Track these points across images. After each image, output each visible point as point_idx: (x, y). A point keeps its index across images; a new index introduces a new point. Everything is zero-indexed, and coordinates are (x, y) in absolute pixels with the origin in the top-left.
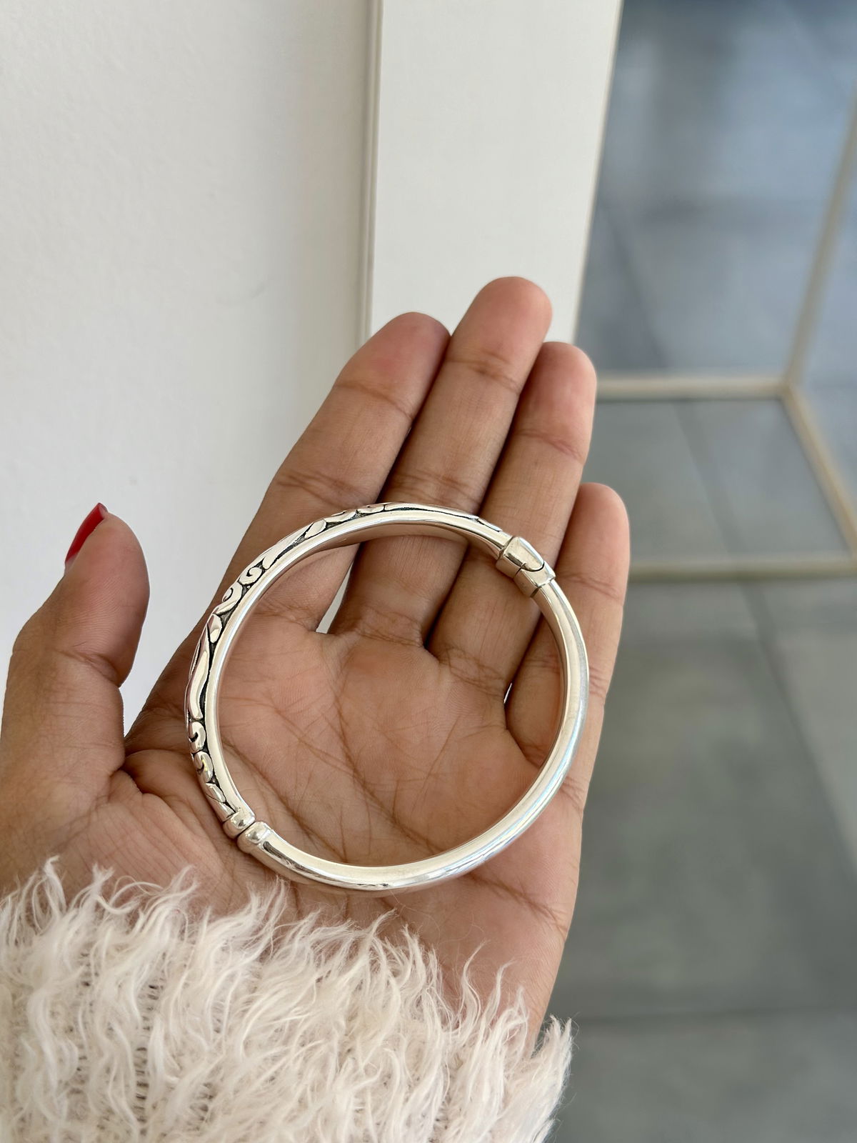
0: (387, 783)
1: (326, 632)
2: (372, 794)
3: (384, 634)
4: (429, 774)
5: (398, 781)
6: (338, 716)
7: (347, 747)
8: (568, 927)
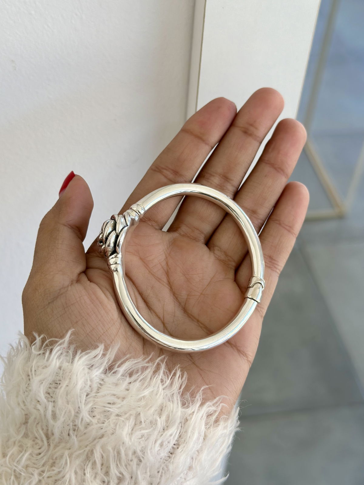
0: (183, 294)
1: (166, 231)
2: (177, 298)
3: (188, 235)
4: (201, 294)
5: (188, 295)
6: (166, 264)
7: (169, 278)
8: (252, 362)
